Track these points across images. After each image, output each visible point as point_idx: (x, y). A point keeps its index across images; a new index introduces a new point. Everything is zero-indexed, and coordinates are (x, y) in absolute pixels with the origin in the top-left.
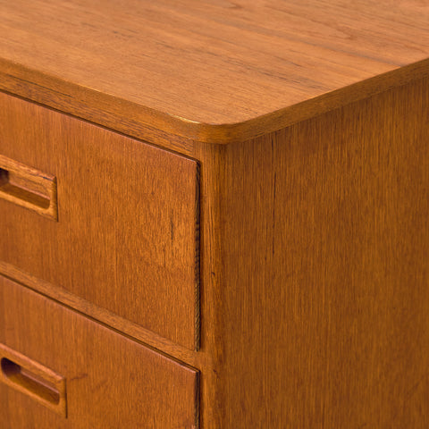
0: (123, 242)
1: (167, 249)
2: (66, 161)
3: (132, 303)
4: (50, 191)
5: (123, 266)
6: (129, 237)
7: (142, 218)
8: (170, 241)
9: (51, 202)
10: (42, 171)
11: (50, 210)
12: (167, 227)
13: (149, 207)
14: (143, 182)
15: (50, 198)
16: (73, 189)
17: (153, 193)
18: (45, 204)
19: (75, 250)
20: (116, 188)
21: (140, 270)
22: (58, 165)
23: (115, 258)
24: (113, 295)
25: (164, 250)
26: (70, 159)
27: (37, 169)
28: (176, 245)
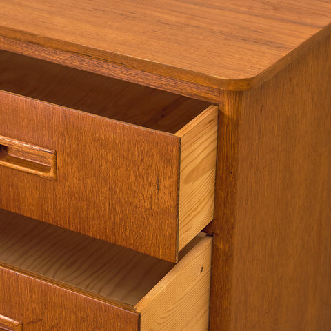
0: (115, 193)
1: (153, 197)
2: (65, 140)
3: (122, 233)
4: (51, 161)
5: (115, 210)
6: (121, 190)
7: (132, 177)
8: (157, 191)
9: (52, 168)
10: (44, 147)
11: (51, 174)
12: (154, 182)
13: (138, 169)
14: (134, 152)
15: (51, 165)
16: (71, 158)
17: (142, 160)
18: (46, 169)
19: (72, 200)
20: (110, 157)
21: (129, 211)
22: (58, 143)
23: (107, 204)
25: (151, 198)
26: (69, 138)
27: (38, 145)
28: (161, 194)
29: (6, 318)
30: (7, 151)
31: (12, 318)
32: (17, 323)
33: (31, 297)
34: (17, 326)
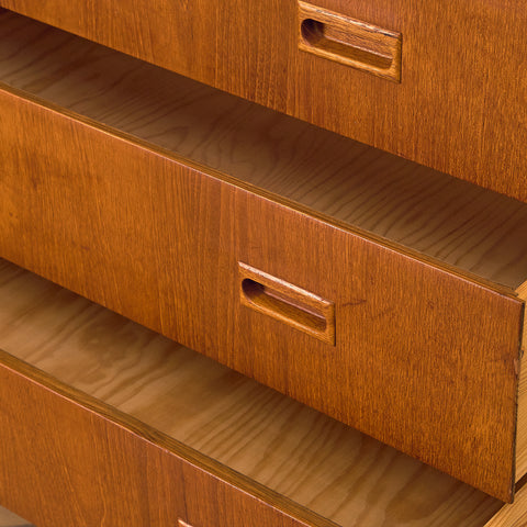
0: (495, 106)
2: (418, 16)
3: (502, 172)
4: (393, 50)
5: (492, 133)
6: (504, 102)
9: (394, 62)
10: (382, 27)
11: (392, 71)
15: (393, 57)
16: (425, 47)
18: (385, 64)
19: (422, 114)
20: (490, 47)
21: (516, 136)
22: (406, 20)
23: (480, 124)
24: (475, 163)
26: (424, 13)
27: (374, 24)
29: (311, 295)
30: (322, 32)
31: (319, 295)
32: (326, 303)
33: (351, 264)
34: (327, 308)
